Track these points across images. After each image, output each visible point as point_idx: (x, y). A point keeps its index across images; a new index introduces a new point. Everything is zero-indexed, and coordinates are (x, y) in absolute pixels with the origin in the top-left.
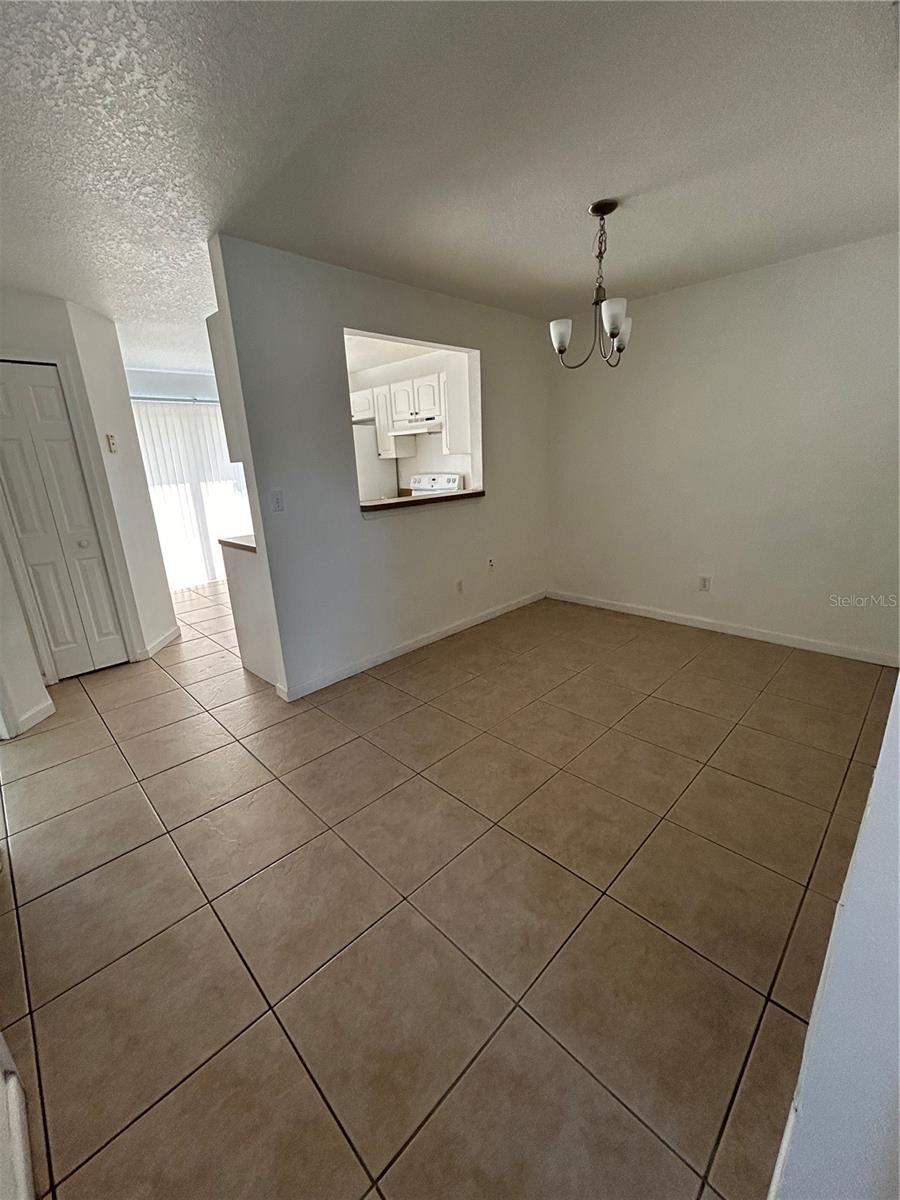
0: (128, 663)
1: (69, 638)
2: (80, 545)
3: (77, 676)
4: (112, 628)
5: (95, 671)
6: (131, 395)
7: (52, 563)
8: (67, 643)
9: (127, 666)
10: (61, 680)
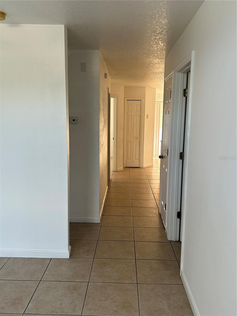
0: (139, 167)
1: (130, 159)
2: (136, 138)
3: (129, 167)
4: (138, 159)
5: (132, 167)
6: (156, 101)
7: (131, 141)
8: (129, 159)
9: (138, 168)
10: (126, 167)
